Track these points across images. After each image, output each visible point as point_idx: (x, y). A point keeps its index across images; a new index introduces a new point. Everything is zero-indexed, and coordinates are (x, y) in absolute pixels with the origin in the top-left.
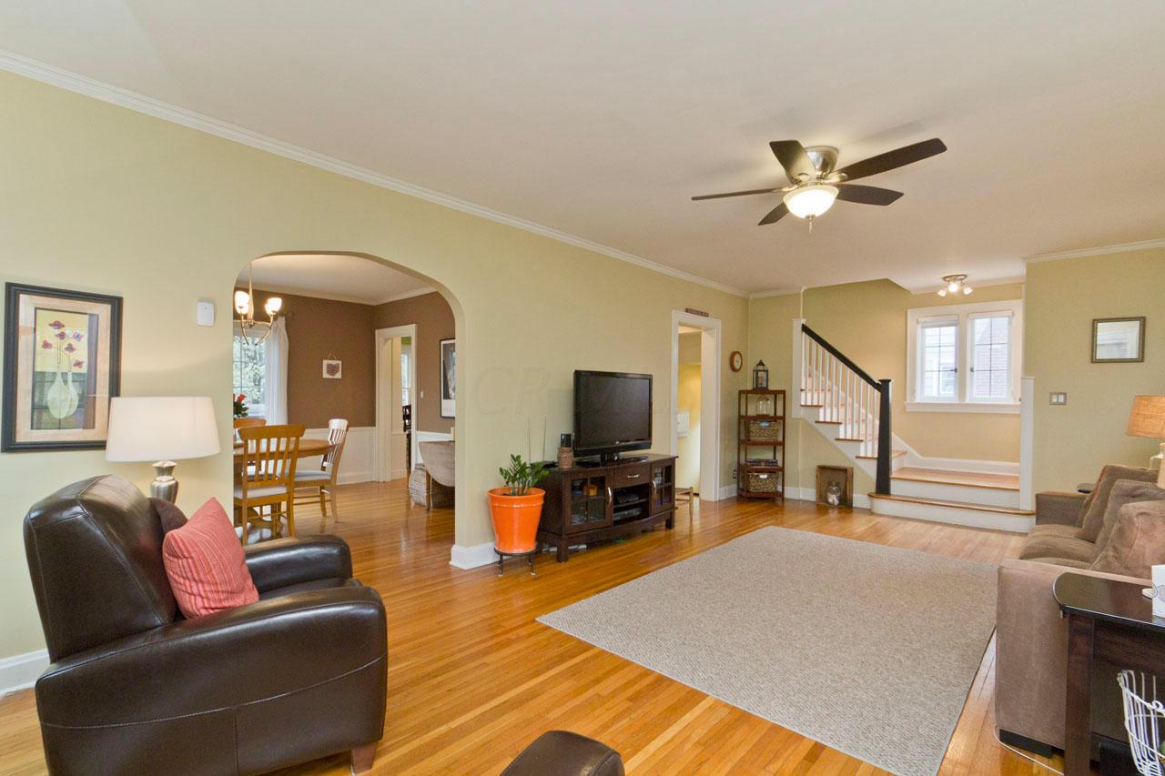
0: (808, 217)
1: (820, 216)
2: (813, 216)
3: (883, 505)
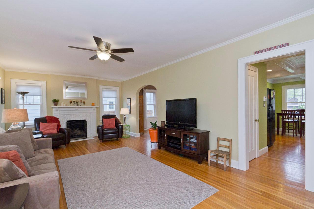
0: (103, 60)
1: (106, 61)
2: (104, 60)
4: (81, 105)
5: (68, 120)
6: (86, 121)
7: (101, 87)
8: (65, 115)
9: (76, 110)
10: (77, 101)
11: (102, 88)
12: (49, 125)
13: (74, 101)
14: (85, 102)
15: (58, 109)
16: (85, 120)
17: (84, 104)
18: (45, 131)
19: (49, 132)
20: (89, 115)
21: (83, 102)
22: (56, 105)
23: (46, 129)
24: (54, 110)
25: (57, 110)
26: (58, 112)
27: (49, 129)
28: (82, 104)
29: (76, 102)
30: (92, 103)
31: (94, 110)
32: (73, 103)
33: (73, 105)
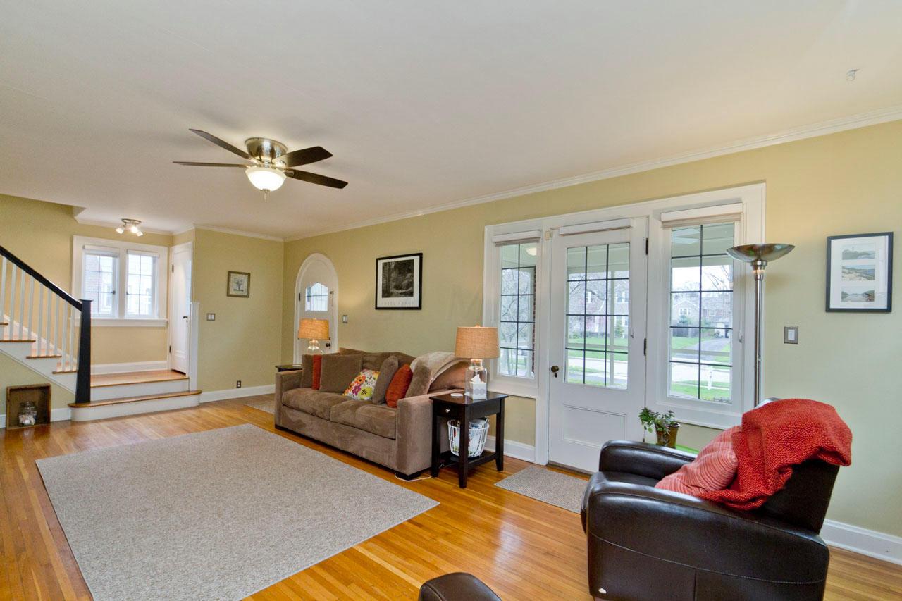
0: (264, 190)
2: (268, 190)
3: (85, 413)
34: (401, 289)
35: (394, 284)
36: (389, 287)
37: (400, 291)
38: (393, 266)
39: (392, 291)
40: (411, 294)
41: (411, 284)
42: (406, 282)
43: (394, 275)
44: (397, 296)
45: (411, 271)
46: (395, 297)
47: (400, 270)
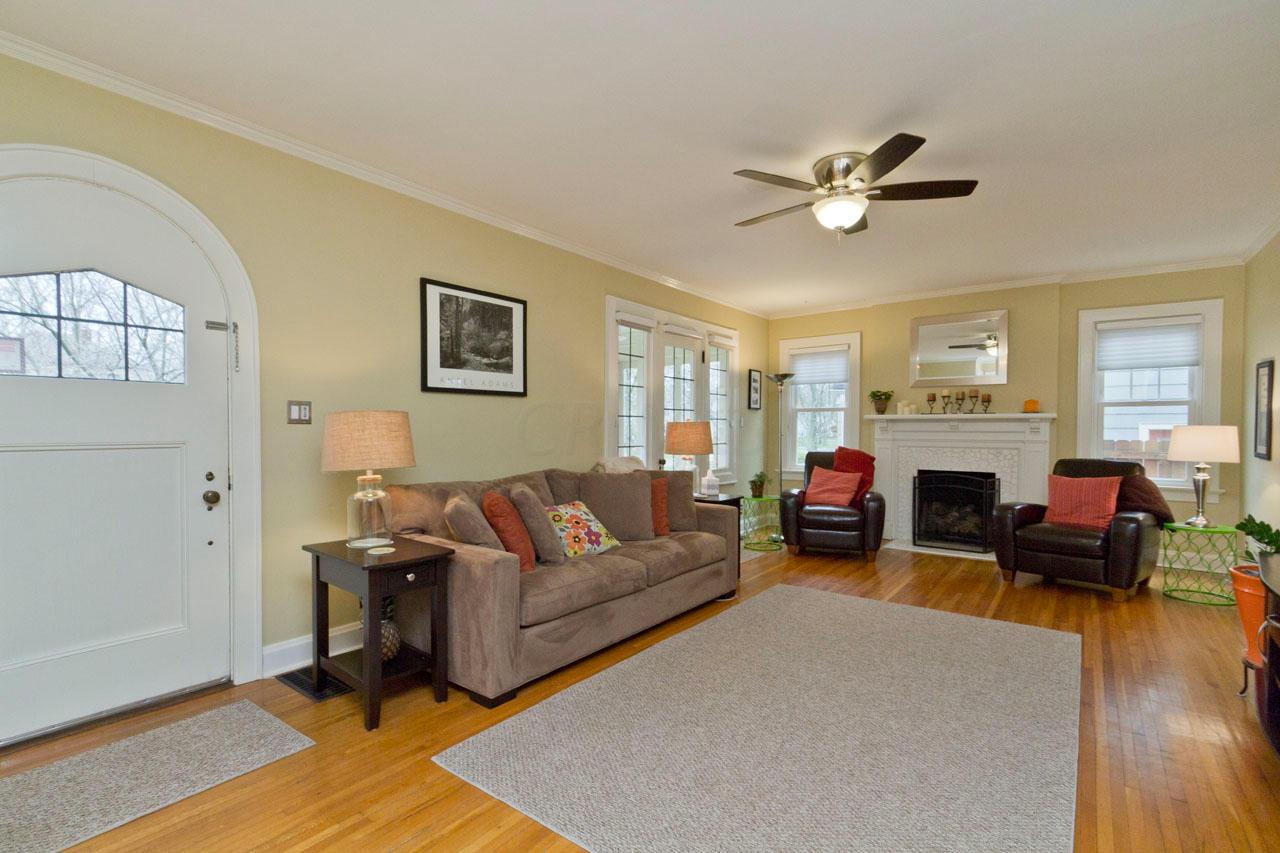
0: (837, 228)
4: (971, 412)
5: (921, 468)
6: (997, 477)
7: (1087, 318)
8: (914, 449)
9: (954, 430)
10: (957, 394)
11: (1096, 323)
12: (837, 477)
13: (945, 392)
14: (989, 396)
15: (885, 425)
16: (992, 475)
17: (986, 404)
18: (818, 493)
19: (828, 497)
20: (1015, 452)
21: (980, 399)
22: (881, 411)
23: (825, 488)
24: (877, 427)
25: (885, 430)
26: (889, 436)
27: (832, 490)
28: (979, 406)
29: (953, 399)
30: (1026, 402)
31: (1035, 431)
32: (940, 403)
33: (942, 411)
34: (486, 355)
35: (471, 343)
36: (458, 346)
37: (485, 360)
38: (466, 308)
39: (465, 356)
40: (508, 368)
41: (507, 351)
42: (497, 345)
43: (469, 326)
44: (478, 367)
45: (508, 327)
46: (475, 369)
47: (483, 318)
